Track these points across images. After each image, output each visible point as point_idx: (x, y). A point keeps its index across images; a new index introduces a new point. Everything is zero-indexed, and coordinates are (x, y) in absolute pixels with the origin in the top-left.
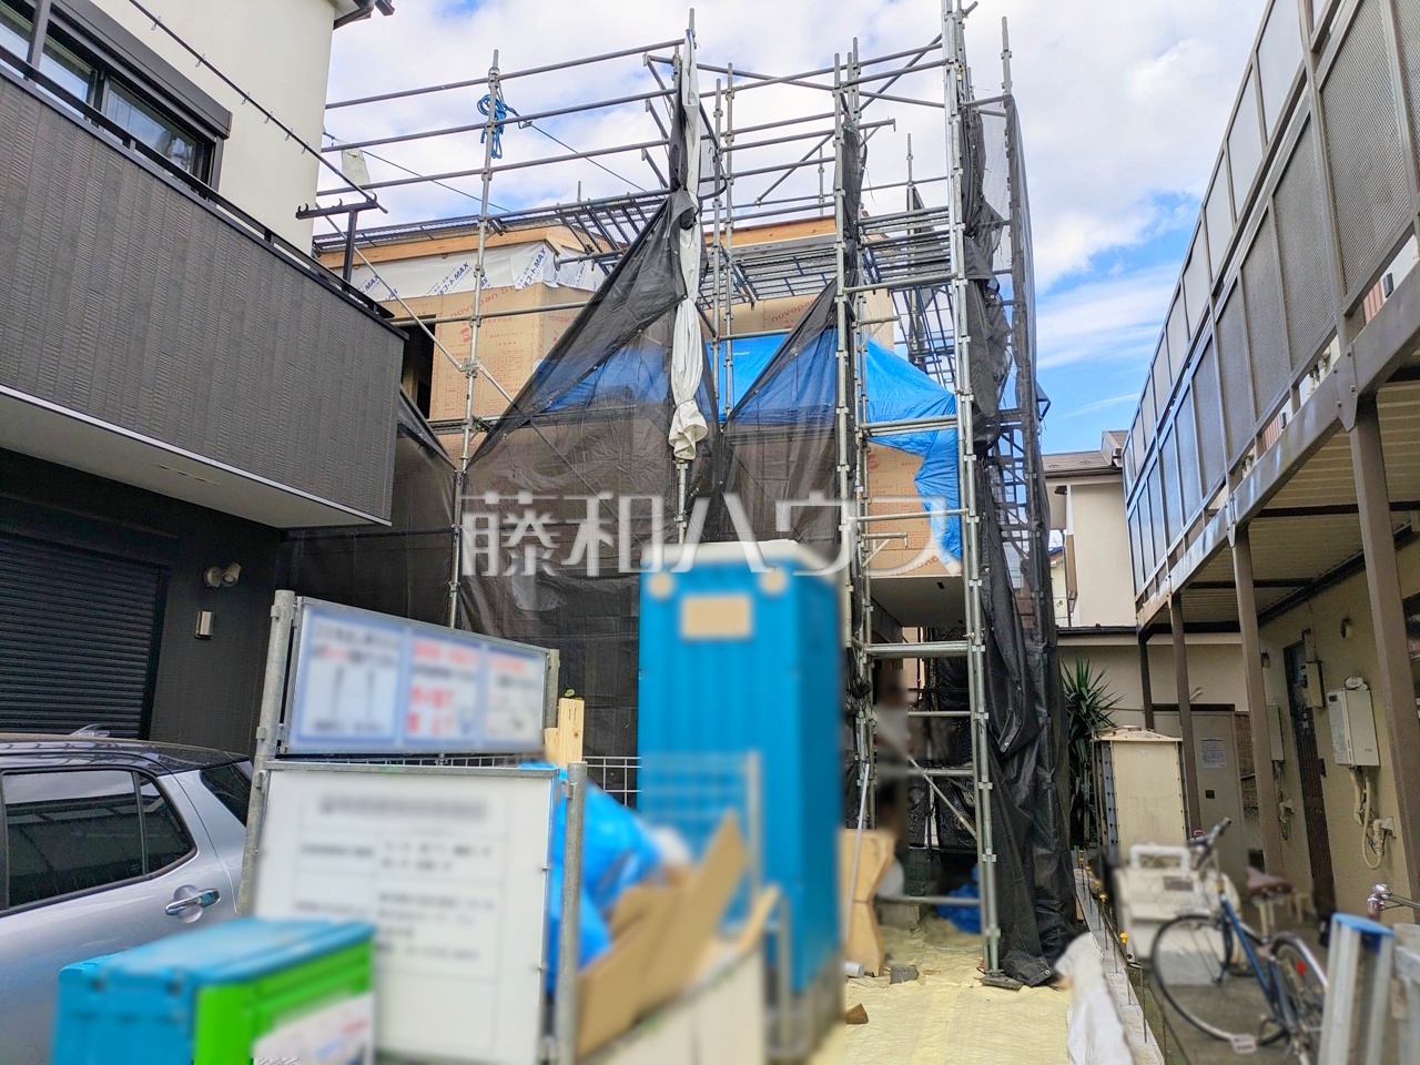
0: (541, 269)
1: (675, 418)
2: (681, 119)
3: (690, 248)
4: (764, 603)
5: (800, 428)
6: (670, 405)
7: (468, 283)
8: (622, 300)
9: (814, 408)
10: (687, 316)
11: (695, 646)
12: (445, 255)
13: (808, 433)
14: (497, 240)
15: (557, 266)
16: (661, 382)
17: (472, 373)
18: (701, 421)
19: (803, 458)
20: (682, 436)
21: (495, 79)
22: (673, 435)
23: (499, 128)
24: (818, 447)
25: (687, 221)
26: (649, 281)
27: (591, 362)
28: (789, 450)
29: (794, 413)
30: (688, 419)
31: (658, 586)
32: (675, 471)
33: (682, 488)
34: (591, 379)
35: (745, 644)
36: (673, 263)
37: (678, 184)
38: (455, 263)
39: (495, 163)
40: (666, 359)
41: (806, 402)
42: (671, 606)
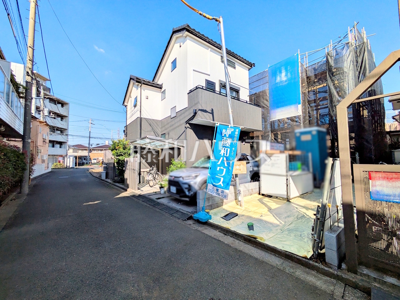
4: (312, 136)
11: (303, 142)
31: (297, 135)
35: (310, 141)
42: (300, 137)
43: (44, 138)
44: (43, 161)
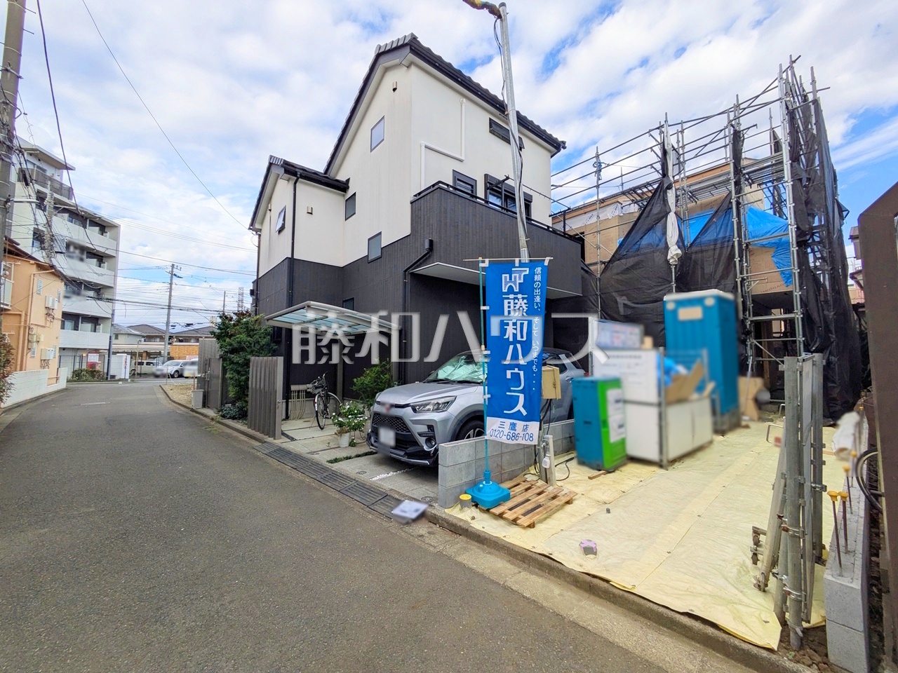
0: (617, 211)
1: (669, 252)
2: (665, 153)
3: (671, 196)
4: (706, 309)
5: (719, 246)
6: (667, 248)
7: (594, 220)
8: (648, 217)
9: (724, 238)
10: (672, 218)
11: (684, 323)
12: (585, 213)
13: (722, 248)
14: (602, 205)
15: (622, 208)
16: (664, 240)
17: (598, 248)
18: (679, 252)
19: (720, 255)
20: (672, 257)
21: (597, 156)
22: (669, 257)
23: (600, 171)
24: (726, 252)
25: (669, 187)
26: (656, 209)
27: (638, 238)
28: (714, 254)
29: (716, 240)
30: (674, 252)
31: (670, 306)
32: (671, 269)
33: (673, 274)
34: (638, 243)
35: (700, 321)
36: (665, 201)
37: (665, 175)
38: (590, 214)
39: (600, 182)
40: (664, 233)
41: (721, 235)
42: (675, 312)
43: (50, 305)
44: (45, 363)
